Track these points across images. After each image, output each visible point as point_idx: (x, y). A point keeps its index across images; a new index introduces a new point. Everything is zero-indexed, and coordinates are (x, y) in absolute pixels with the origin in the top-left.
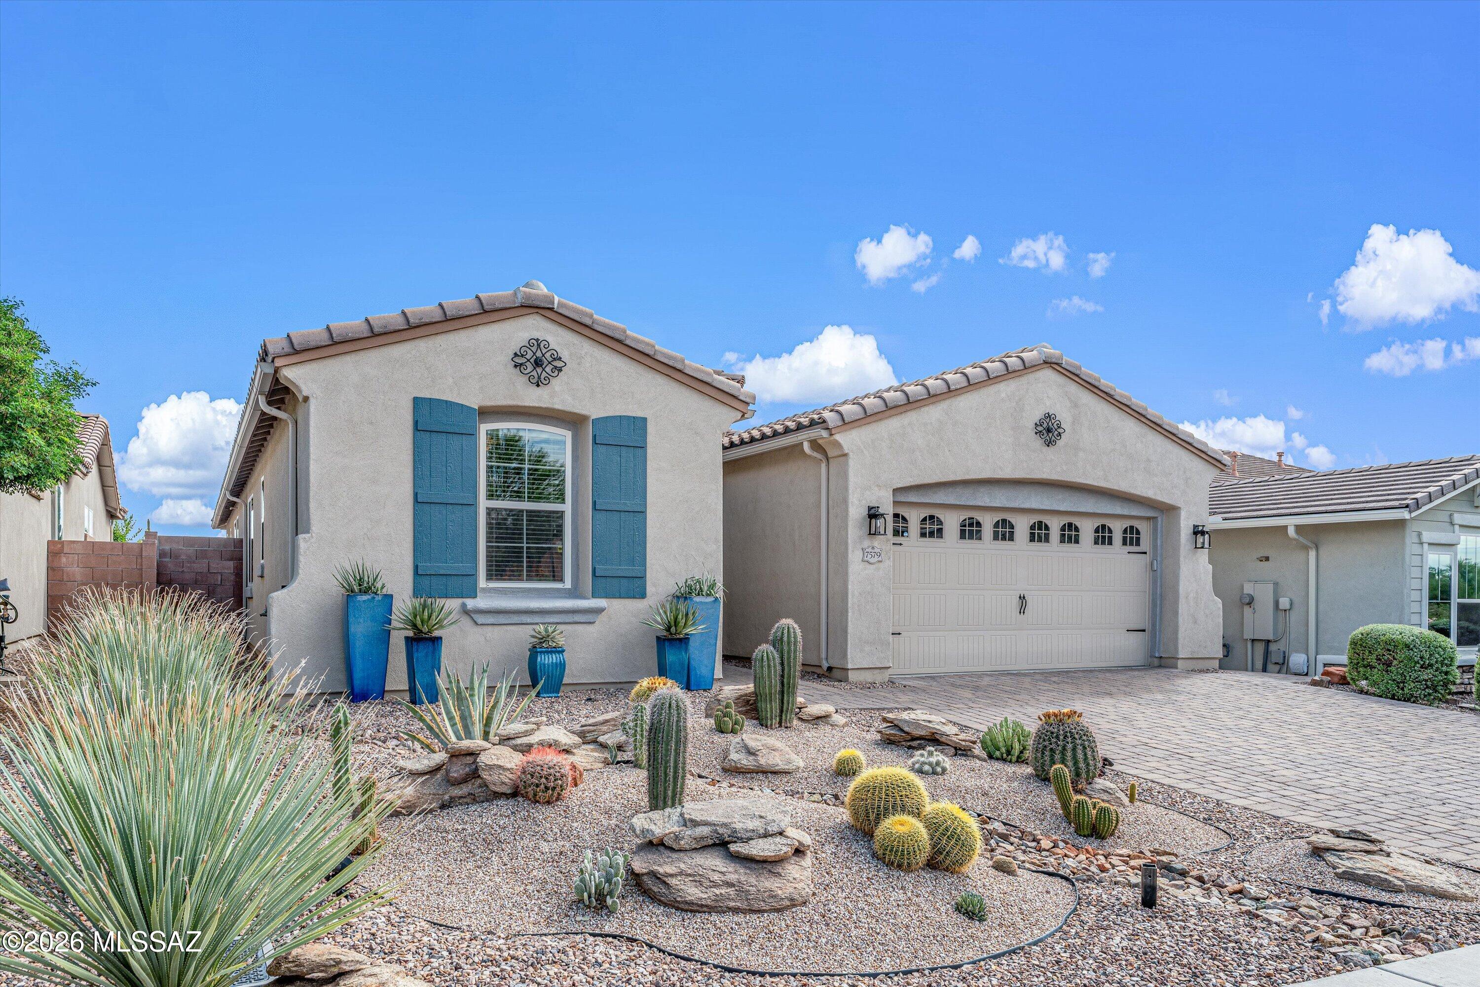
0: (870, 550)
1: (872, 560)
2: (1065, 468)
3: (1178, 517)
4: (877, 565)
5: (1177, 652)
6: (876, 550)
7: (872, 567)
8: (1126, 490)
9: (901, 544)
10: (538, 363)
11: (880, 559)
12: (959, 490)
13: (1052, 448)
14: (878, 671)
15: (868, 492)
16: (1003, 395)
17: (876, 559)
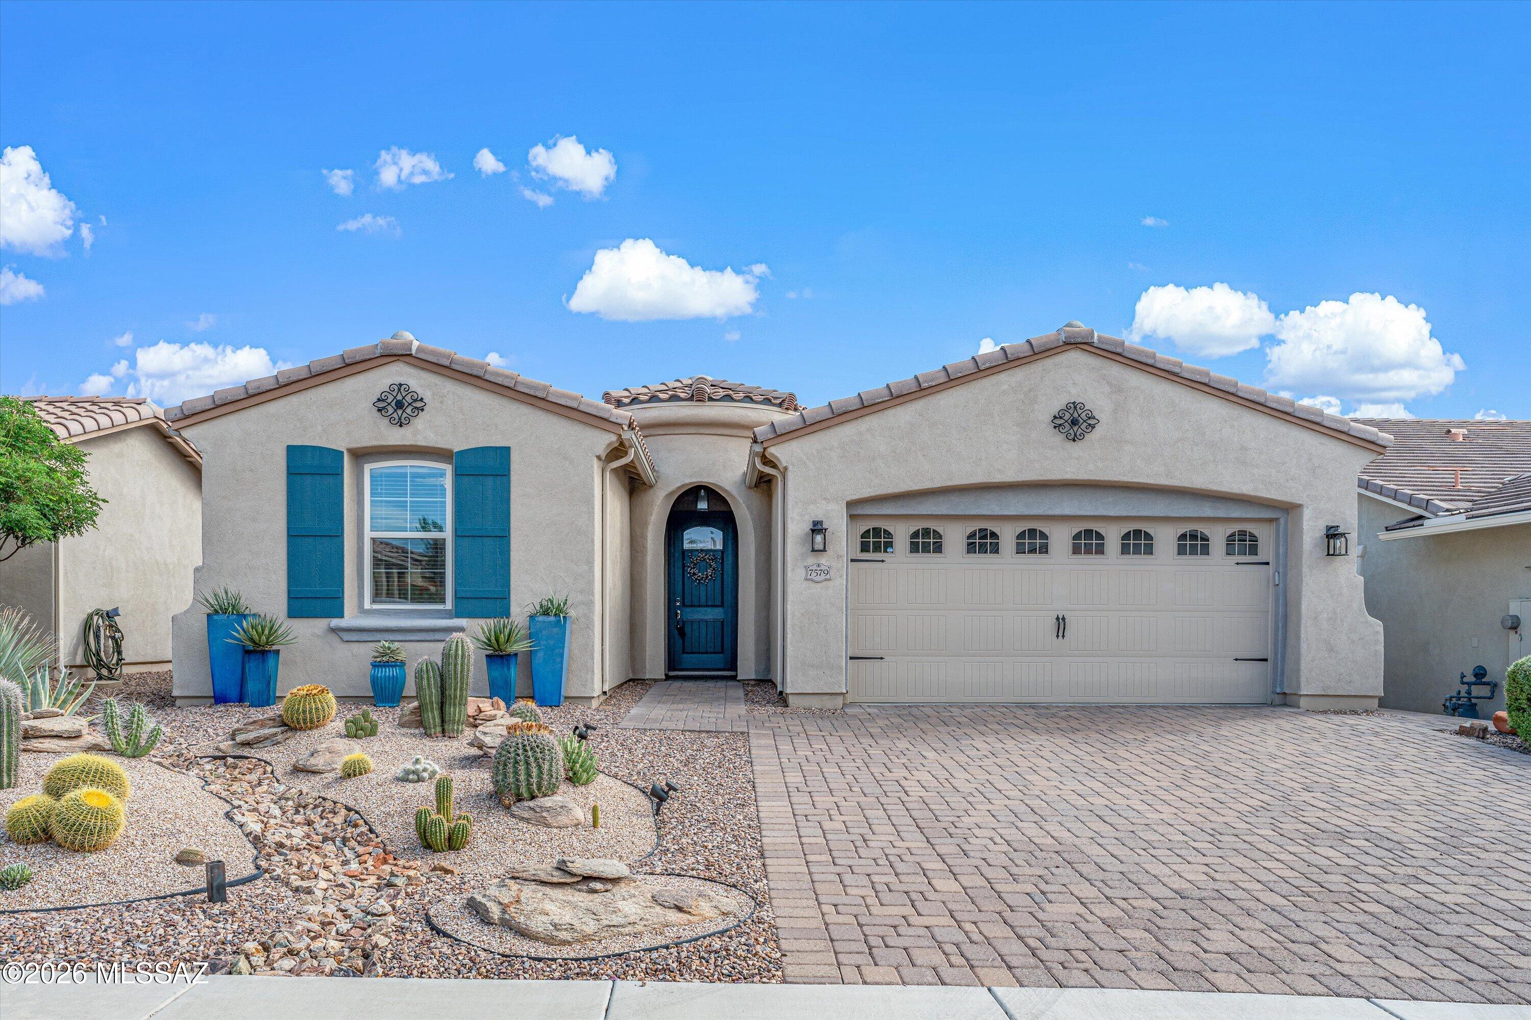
0: (814, 568)
1: (818, 578)
2: (1100, 465)
3: (1300, 517)
4: (825, 583)
5: (1299, 687)
6: (822, 568)
7: (818, 586)
8: (1203, 487)
9: (883, 561)
10: (399, 405)
11: (828, 576)
12: (954, 498)
13: (1079, 444)
14: (828, 697)
15: (812, 506)
16: (1005, 387)
17: (823, 577)
